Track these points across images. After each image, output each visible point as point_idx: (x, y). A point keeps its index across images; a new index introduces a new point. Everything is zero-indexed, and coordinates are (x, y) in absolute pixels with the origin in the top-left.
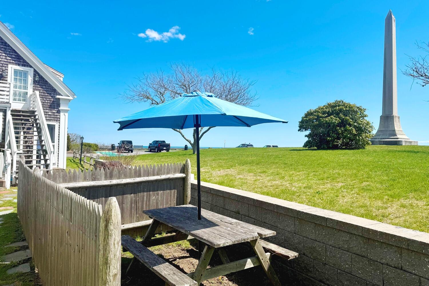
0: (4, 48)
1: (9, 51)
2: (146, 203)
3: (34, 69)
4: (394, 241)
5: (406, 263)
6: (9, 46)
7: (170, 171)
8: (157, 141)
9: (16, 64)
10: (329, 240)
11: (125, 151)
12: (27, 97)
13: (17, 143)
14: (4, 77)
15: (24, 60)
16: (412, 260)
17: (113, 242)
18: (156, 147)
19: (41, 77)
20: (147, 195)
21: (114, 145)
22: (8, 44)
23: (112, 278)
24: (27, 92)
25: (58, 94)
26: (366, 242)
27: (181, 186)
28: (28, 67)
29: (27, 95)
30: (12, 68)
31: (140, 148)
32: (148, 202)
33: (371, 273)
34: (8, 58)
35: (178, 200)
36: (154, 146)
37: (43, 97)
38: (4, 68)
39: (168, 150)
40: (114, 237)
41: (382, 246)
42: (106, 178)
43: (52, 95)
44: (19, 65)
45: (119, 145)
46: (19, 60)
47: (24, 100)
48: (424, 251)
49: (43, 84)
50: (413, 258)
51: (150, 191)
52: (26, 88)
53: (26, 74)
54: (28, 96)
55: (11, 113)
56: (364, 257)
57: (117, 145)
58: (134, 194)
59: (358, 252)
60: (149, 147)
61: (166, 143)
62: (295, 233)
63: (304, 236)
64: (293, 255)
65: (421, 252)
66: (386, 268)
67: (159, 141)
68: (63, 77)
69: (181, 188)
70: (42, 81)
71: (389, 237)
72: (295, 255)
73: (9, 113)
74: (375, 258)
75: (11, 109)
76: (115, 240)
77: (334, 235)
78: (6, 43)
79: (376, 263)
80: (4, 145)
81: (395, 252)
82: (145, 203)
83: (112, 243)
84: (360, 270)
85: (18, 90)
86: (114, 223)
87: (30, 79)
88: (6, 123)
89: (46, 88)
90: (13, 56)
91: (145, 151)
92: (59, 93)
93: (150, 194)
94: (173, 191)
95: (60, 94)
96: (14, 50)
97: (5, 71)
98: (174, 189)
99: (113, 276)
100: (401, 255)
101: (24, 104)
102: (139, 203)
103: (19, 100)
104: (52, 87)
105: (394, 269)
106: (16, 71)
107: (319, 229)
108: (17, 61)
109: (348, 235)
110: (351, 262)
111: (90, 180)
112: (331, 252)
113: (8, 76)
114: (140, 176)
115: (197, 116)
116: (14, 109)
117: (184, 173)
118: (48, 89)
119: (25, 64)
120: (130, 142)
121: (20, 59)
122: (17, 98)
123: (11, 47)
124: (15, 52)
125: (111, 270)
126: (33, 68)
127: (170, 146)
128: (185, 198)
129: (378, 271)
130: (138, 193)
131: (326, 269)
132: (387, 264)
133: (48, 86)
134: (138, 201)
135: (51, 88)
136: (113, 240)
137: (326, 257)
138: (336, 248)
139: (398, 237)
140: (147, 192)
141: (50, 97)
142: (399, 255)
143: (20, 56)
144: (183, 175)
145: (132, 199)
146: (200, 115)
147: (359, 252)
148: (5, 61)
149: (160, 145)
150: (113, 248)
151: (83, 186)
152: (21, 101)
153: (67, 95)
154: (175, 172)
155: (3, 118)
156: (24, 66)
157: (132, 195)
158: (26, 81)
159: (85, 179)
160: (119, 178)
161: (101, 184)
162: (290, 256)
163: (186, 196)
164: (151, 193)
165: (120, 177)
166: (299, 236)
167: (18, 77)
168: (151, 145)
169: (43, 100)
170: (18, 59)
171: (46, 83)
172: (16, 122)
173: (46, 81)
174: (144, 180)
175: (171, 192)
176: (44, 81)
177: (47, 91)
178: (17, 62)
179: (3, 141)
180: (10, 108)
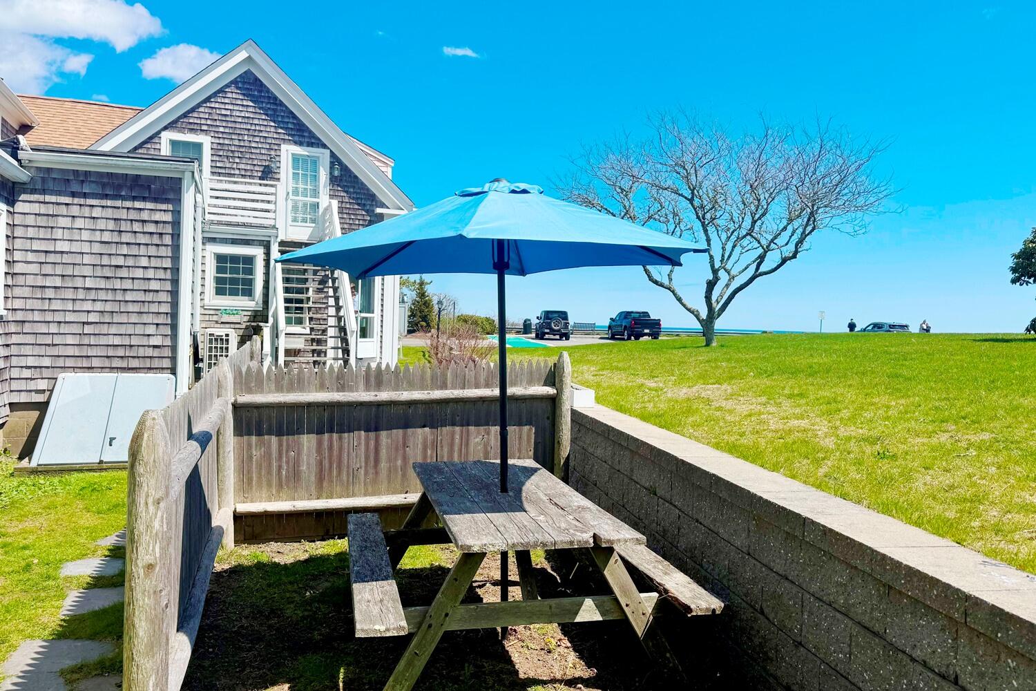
0: (273, 109)
1: (282, 114)
2: (460, 450)
3: (331, 151)
4: (936, 596)
5: (965, 666)
6: (281, 104)
7: (518, 379)
8: (628, 313)
9: (296, 143)
10: (811, 579)
11: (552, 337)
12: (318, 211)
13: (286, 313)
14: (274, 173)
15: (310, 132)
16: (977, 660)
17: (144, 499)
18: (625, 327)
19: (345, 169)
20: (462, 432)
21: (530, 320)
22: (280, 100)
23: (141, 572)
24: (318, 203)
25: (379, 204)
26: (884, 592)
27: (546, 416)
28: (318, 147)
29: (318, 208)
30: (289, 151)
31: (588, 329)
32: (463, 447)
33: (888, 684)
34: (280, 131)
35: (540, 451)
36: (621, 326)
37: (350, 212)
38: (273, 153)
39: (655, 335)
40: (146, 489)
41: (916, 608)
42: (368, 388)
43: (368, 207)
44: (301, 144)
45: (538, 321)
46: (302, 134)
47: (313, 221)
48: (999, 635)
49: (349, 184)
50: (981, 652)
51: (468, 425)
52: (315, 193)
53: (315, 162)
54: (321, 210)
55: (280, 248)
56: (876, 634)
57: (535, 321)
58: (431, 427)
59: (865, 620)
60: (610, 327)
61: (652, 318)
62: (749, 554)
63: (764, 562)
64: (704, 605)
65: (993, 636)
66: (920, 674)
67: (632, 312)
68: (393, 165)
69: (547, 423)
70: (347, 176)
71: (926, 585)
72: (713, 607)
73: (275, 249)
74: (900, 642)
75: (279, 240)
76: (147, 496)
77: (822, 567)
78: (276, 98)
79: (900, 655)
80: (267, 317)
81: (943, 630)
82: (456, 449)
83: (142, 502)
84: (866, 672)
85: (300, 198)
86: (145, 460)
87: (324, 175)
88: (271, 269)
89: (354, 193)
90: (290, 126)
91: (601, 338)
92: (381, 202)
93: (468, 431)
94: (526, 428)
95: (383, 205)
96: (292, 113)
97: (275, 158)
98: (530, 424)
99: (144, 567)
100: (954, 640)
101: (312, 229)
102: (442, 447)
103: (304, 220)
104: (368, 189)
105: (937, 678)
106: (296, 159)
107: (794, 547)
108: (298, 135)
109: (847, 569)
110: (850, 645)
111: (333, 389)
112: (811, 613)
113: (281, 168)
114: (444, 386)
115: (501, 243)
116: (290, 240)
117: (553, 384)
118: (359, 193)
119: (313, 141)
120: (563, 315)
121: (303, 131)
122: (300, 216)
123: (286, 107)
124: (293, 117)
125: (139, 554)
126: (328, 148)
127: (660, 325)
128: (556, 445)
129: (905, 681)
130: (442, 426)
131: (800, 656)
132: (925, 662)
133: (359, 188)
134: (441, 442)
135: (366, 192)
136: (143, 495)
137: (801, 626)
138: (821, 604)
139: (943, 587)
140: (462, 425)
141: (364, 213)
142: (950, 641)
143: (304, 125)
144: (551, 391)
145: (425, 440)
146: (508, 240)
147: (867, 618)
148: (275, 137)
149: (635, 324)
150: (144, 511)
151: (316, 401)
152: (306, 222)
153: (398, 205)
154: (531, 382)
155: (264, 260)
156: (310, 145)
157: (427, 429)
158: (315, 178)
159: (322, 387)
160: (396, 388)
161: (354, 400)
162: (693, 606)
163: (559, 442)
164: (472, 428)
165: (398, 386)
166: (754, 561)
167: (300, 172)
168: (613, 323)
169: (350, 219)
170: (298, 130)
171: (356, 180)
172: (292, 267)
173: (356, 177)
174: (453, 397)
175: (520, 431)
176: (350, 176)
177: (357, 199)
178: (296, 138)
179: (265, 307)
180: (277, 237)
